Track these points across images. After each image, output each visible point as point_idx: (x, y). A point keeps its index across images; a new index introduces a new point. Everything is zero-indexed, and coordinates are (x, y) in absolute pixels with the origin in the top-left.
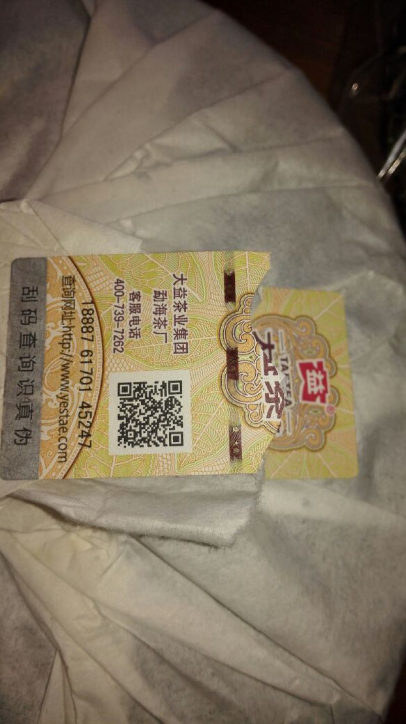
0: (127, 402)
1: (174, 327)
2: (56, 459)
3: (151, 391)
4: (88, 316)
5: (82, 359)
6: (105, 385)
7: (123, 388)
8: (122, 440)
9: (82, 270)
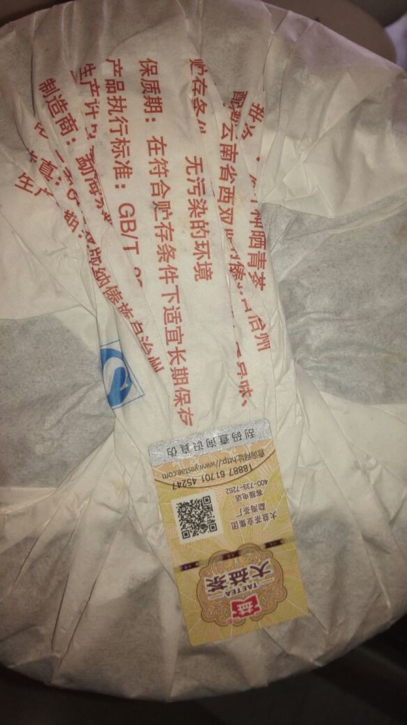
0: (200, 503)
1: (246, 518)
2: (163, 473)
3: (208, 515)
4: (243, 469)
5: (219, 472)
6: (207, 489)
7: (207, 499)
8: (180, 505)
9: (269, 460)
